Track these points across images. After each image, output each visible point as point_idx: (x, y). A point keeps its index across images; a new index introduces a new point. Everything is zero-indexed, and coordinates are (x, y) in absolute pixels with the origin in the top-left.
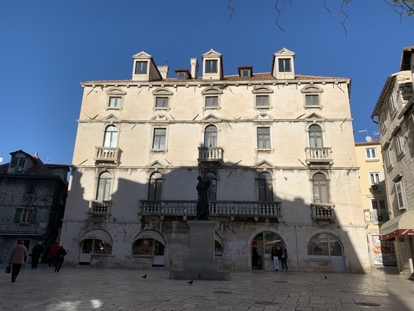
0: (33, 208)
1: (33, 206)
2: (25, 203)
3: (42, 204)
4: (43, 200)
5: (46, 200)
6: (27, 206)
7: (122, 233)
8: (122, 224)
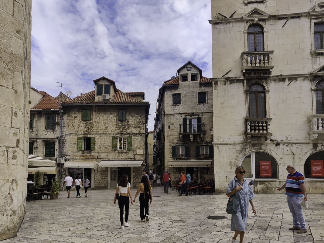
0: (128, 136)
1: (127, 134)
2: (119, 131)
3: (135, 131)
4: (135, 127)
5: (140, 127)
6: (121, 134)
7: (289, 154)
8: (287, 144)
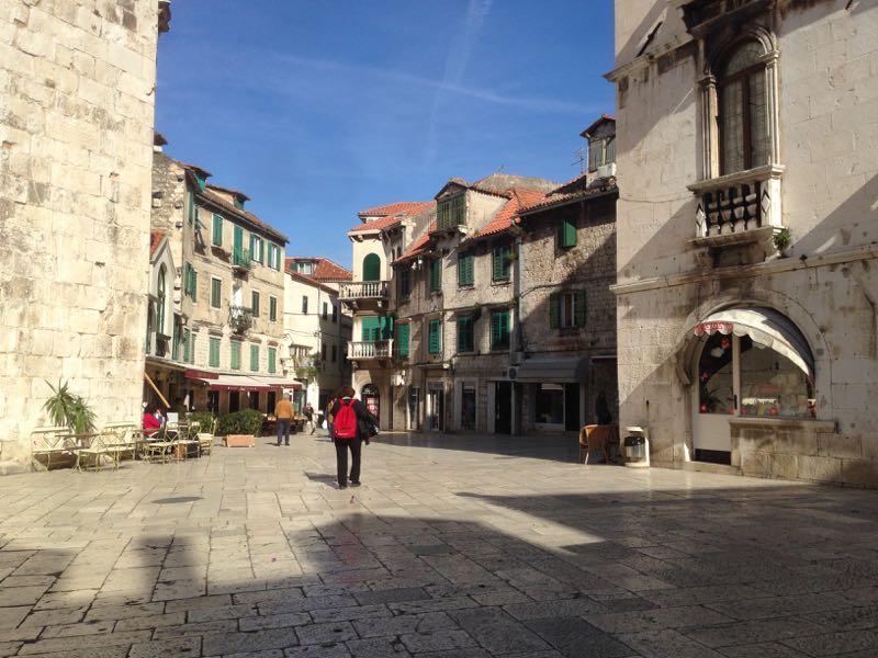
7: (852, 309)
8: (846, 266)
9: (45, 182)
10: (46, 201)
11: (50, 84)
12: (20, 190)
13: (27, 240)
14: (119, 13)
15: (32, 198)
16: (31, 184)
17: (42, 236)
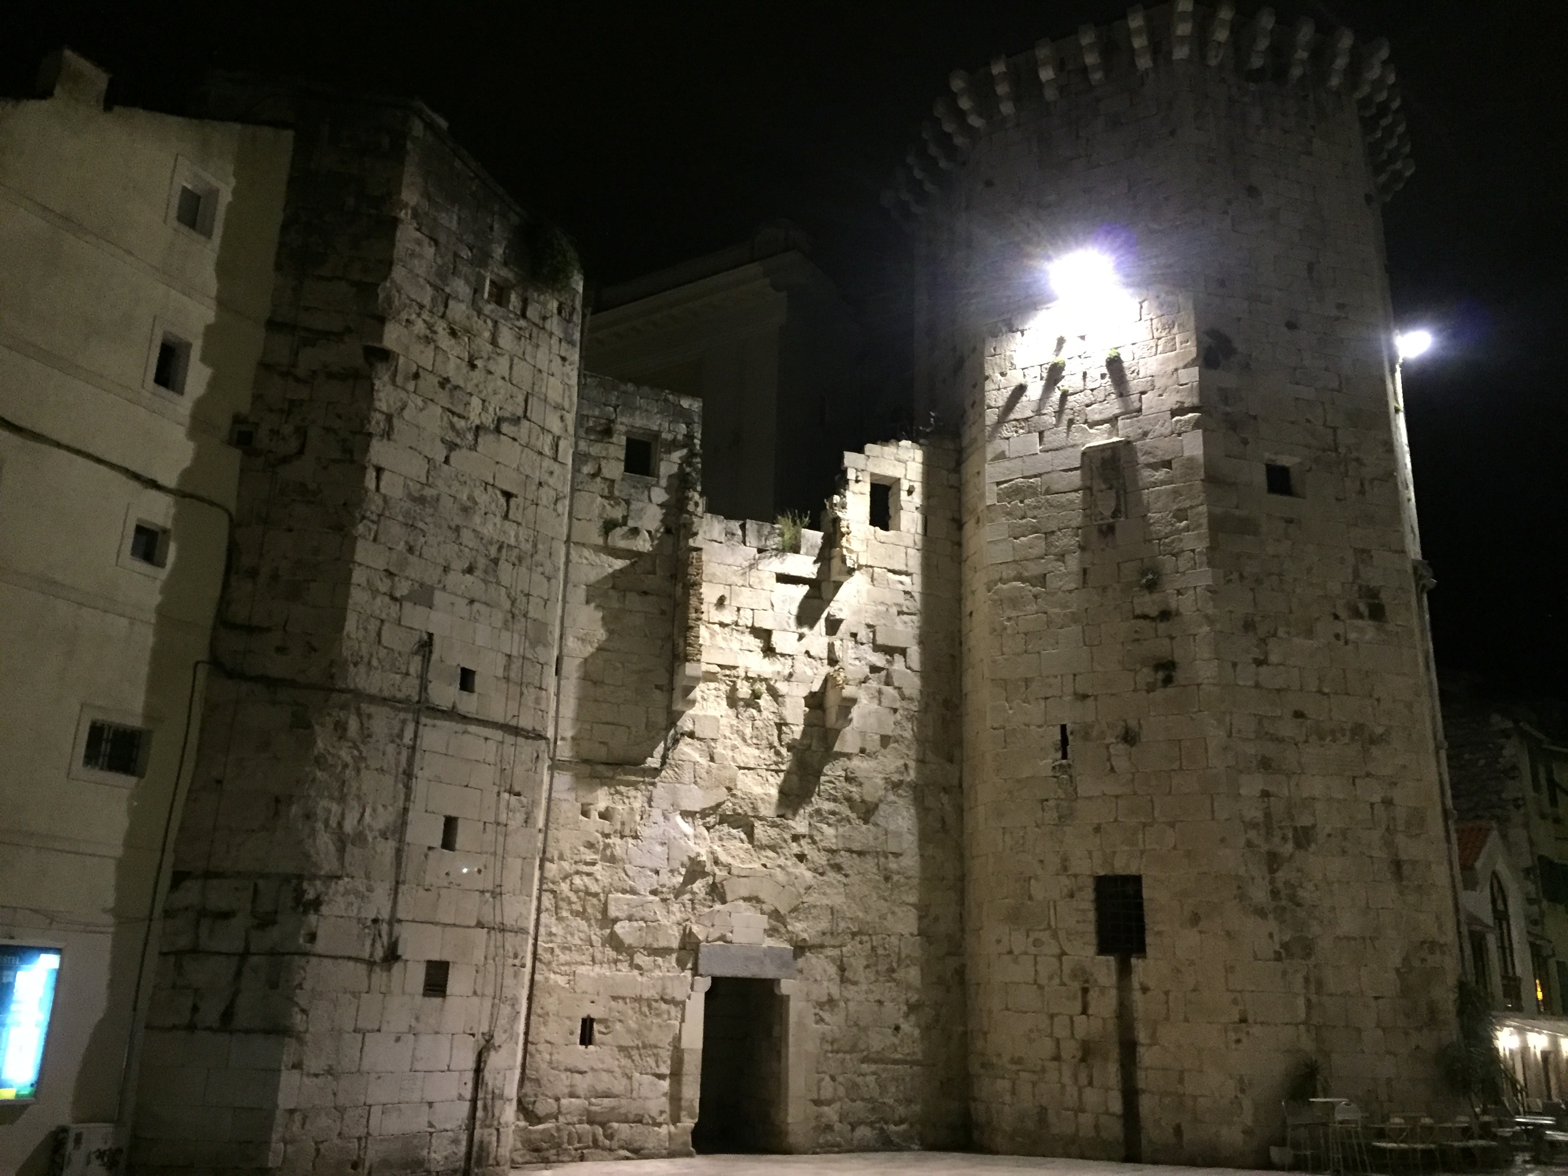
9: (1309, 824)
10: (1313, 845)
11: (1299, 715)
12: (1284, 839)
13: (1301, 893)
14: (1363, 608)
15: (1298, 845)
16: (1295, 829)
17: (1316, 886)
